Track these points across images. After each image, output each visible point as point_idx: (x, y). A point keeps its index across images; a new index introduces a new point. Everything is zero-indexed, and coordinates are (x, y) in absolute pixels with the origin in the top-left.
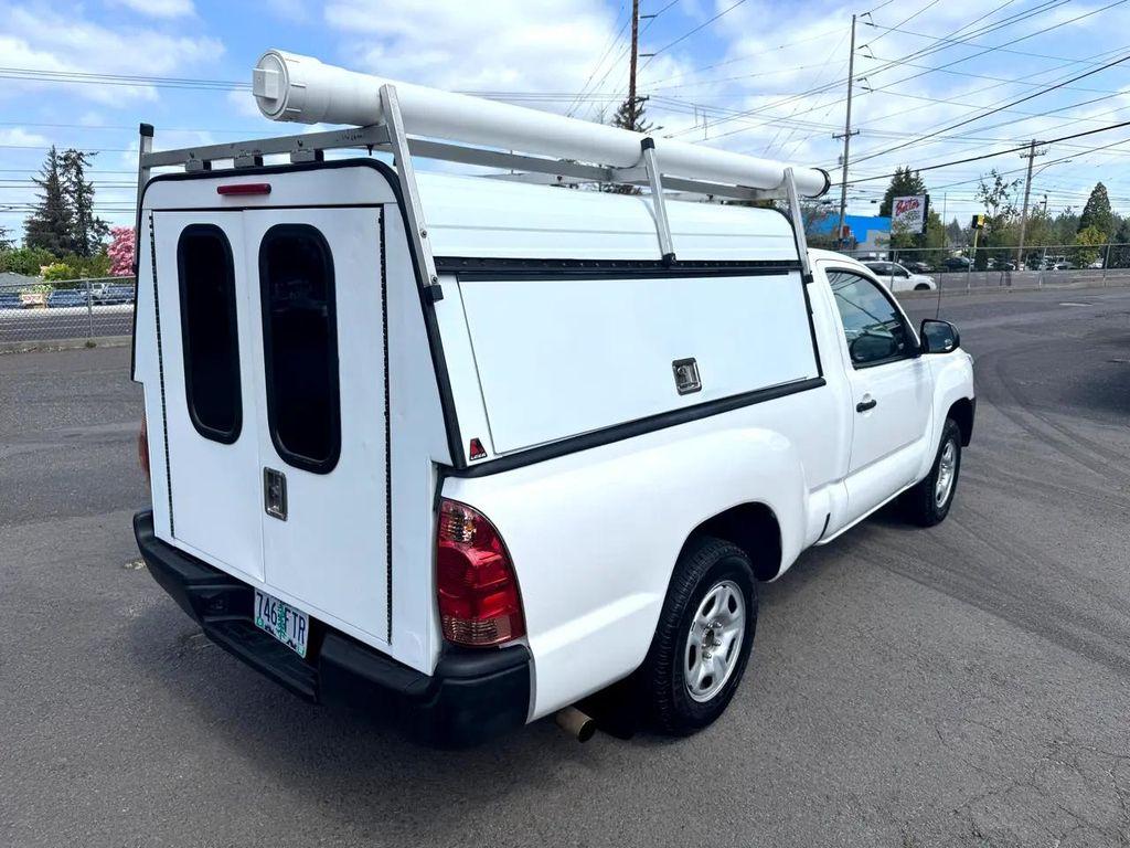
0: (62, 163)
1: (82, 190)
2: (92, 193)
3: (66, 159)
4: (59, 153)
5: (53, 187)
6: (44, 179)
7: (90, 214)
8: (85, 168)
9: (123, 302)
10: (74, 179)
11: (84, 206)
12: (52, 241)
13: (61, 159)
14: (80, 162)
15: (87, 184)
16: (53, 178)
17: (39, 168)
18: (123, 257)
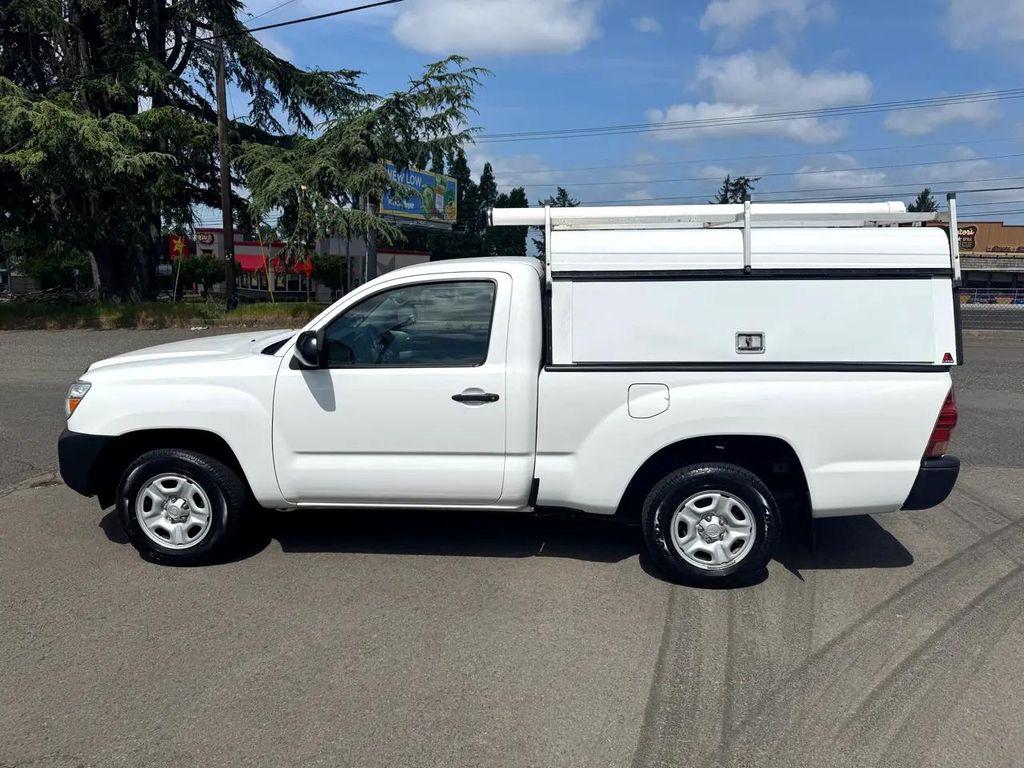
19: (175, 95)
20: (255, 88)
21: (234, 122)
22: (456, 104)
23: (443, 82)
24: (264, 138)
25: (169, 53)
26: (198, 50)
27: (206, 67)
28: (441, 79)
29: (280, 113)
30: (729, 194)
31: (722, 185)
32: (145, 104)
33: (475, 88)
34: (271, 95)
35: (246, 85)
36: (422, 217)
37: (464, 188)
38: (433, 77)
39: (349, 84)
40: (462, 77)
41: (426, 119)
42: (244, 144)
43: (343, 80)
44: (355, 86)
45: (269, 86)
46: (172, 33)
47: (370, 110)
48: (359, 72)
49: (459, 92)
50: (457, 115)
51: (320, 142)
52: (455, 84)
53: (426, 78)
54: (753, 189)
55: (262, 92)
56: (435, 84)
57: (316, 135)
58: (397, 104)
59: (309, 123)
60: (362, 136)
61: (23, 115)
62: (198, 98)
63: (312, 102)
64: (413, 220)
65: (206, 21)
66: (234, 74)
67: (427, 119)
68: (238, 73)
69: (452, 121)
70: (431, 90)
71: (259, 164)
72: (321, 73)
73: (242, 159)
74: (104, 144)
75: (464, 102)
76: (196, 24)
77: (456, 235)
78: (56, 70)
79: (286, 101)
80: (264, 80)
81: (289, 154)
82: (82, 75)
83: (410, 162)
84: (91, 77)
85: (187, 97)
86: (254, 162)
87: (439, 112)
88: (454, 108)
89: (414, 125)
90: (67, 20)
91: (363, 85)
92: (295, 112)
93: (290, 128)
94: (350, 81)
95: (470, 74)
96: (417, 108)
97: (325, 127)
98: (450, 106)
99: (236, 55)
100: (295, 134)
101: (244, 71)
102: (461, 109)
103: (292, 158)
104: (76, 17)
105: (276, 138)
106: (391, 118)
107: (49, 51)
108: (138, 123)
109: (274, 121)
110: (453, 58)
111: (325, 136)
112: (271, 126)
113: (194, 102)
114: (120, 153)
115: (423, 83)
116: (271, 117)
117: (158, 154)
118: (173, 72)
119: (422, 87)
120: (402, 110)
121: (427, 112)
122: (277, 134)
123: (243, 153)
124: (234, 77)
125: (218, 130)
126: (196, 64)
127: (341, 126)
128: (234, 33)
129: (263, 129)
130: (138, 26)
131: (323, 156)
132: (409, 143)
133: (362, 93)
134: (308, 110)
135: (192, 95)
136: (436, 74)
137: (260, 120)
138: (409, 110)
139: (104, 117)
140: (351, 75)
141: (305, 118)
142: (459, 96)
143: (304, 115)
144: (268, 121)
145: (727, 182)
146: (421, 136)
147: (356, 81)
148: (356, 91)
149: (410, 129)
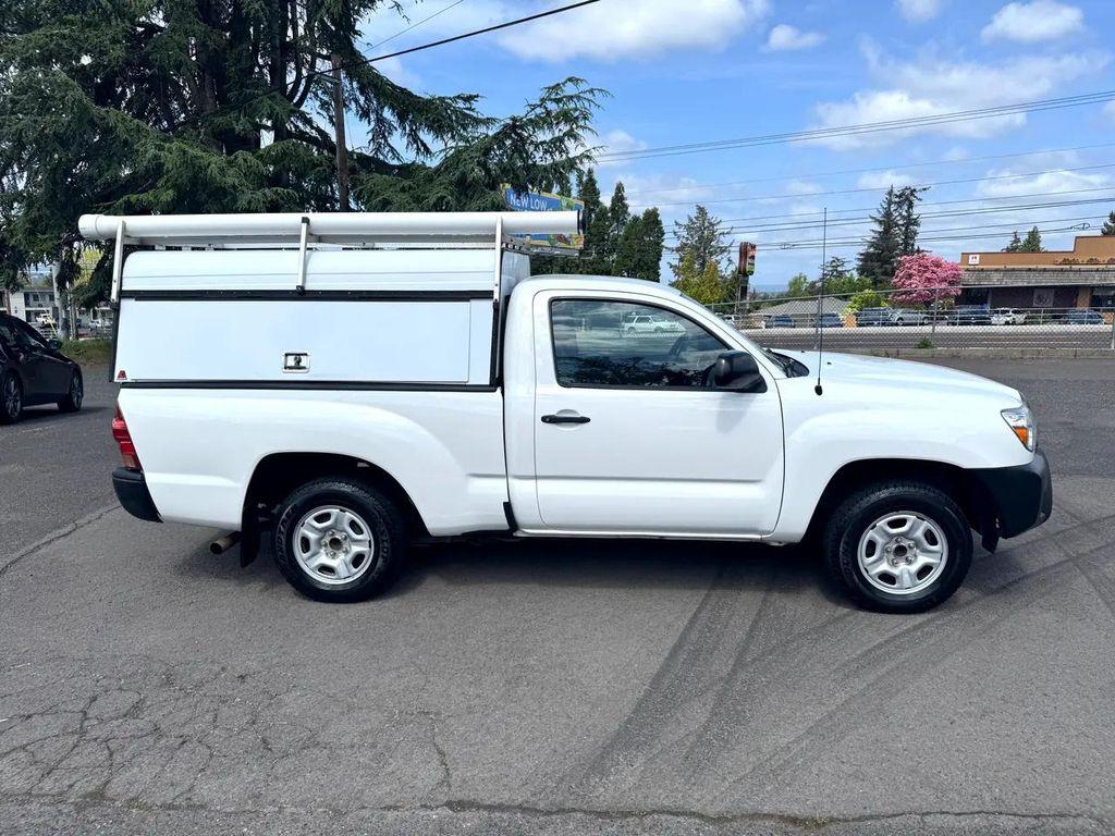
0: (897, 200)
1: (911, 221)
2: (918, 225)
3: (900, 196)
4: (896, 192)
5: (887, 222)
6: (879, 216)
7: (913, 245)
8: (916, 202)
9: (872, 324)
10: (904, 213)
11: (909, 236)
12: (876, 270)
13: (897, 196)
14: (912, 198)
15: (915, 217)
16: (888, 214)
17: (876, 206)
18: (903, 283)
19: (296, 127)
20: (373, 117)
21: (353, 152)
22: (574, 126)
23: (561, 105)
24: (384, 168)
25: (290, 87)
26: (317, 82)
27: (326, 98)
28: (558, 101)
29: (398, 140)
30: (893, 207)
31: (885, 197)
32: (267, 139)
33: (593, 109)
34: (390, 124)
35: (365, 114)
36: (547, 243)
37: (593, 210)
38: (551, 100)
39: (467, 109)
40: (579, 98)
41: (542, 143)
42: (363, 175)
43: (461, 104)
44: (473, 110)
45: (387, 114)
46: (292, 65)
47: (487, 136)
48: (477, 96)
49: (577, 113)
50: (575, 137)
51: (438, 169)
52: (572, 105)
53: (543, 100)
54: (920, 200)
55: (380, 120)
56: (552, 106)
57: (433, 163)
58: (514, 127)
59: (427, 150)
60: (479, 164)
61: (156, 157)
62: (318, 130)
63: (430, 128)
64: (537, 246)
65: (325, 52)
66: (353, 103)
67: (544, 142)
68: (357, 101)
69: (570, 144)
70: (548, 113)
71: (378, 194)
72: (439, 98)
73: (361, 190)
74: (230, 180)
75: (582, 123)
76: (315, 56)
77: (584, 261)
78: (183, 108)
79: (405, 128)
80: (382, 108)
81: (406, 183)
82: (209, 112)
83: (530, 187)
84: (215, 114)
85: (308, 129)
86: (373, 192)
87: (557, 135)
88: (572, 130)
89: (531, 148)
90: (194, 58)
91: (481, 109)
92: (414, 138)
93: (409, 156)
94: (468, 105)
95: (588, 96)
96: (534, 132)
97: (443, 154)
98: (568, 128)
99: (355, 84)
100: (413, 163)
101: (362, 100)
102: (580, 132)
103: (410, 188)
104: (203, 56)
105: (394, 167)
106: (508, 142)
107: (178, 89)
108: (261, 157)
109: (392, 149)
110: (570, 80)
111: (442, 164)
112: (390, 154)
113: (314, 133)
114: (244, 189)
115: (540, 106)
116: (389, 145)
117: (280, 190)
118: (295, 104)
119: (539, 110)
120: (519, 135)
121: (544, 136)
122: (395, 162)
123: (362, 184)
124: (353, 106)
125: (337, 161)
126: (316, 95)
127: (459, 152)
128: (354, 64)
129: (381, 157)
130: (261, 61)
131: (441, 184)
132: (528, 168)
133: (480, 117)
134: (426, 136)
135: (312, 127)
136: (553, 97)
137: (378, 150)
138: (526, 135)
139: (229, 153)
140: (469, 99)
141: (424, 145)
142: (577, 118)
143: (422, 142)
144: (387, 149)
145: (890, 193)
146: (538, 160)
147: (475, 105)
148: (475, 115)
149: (527, 153)
